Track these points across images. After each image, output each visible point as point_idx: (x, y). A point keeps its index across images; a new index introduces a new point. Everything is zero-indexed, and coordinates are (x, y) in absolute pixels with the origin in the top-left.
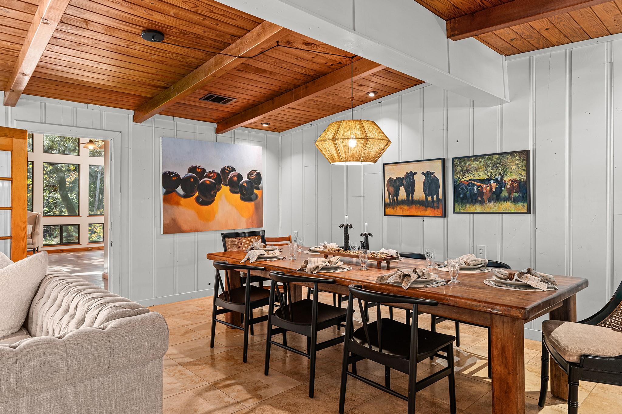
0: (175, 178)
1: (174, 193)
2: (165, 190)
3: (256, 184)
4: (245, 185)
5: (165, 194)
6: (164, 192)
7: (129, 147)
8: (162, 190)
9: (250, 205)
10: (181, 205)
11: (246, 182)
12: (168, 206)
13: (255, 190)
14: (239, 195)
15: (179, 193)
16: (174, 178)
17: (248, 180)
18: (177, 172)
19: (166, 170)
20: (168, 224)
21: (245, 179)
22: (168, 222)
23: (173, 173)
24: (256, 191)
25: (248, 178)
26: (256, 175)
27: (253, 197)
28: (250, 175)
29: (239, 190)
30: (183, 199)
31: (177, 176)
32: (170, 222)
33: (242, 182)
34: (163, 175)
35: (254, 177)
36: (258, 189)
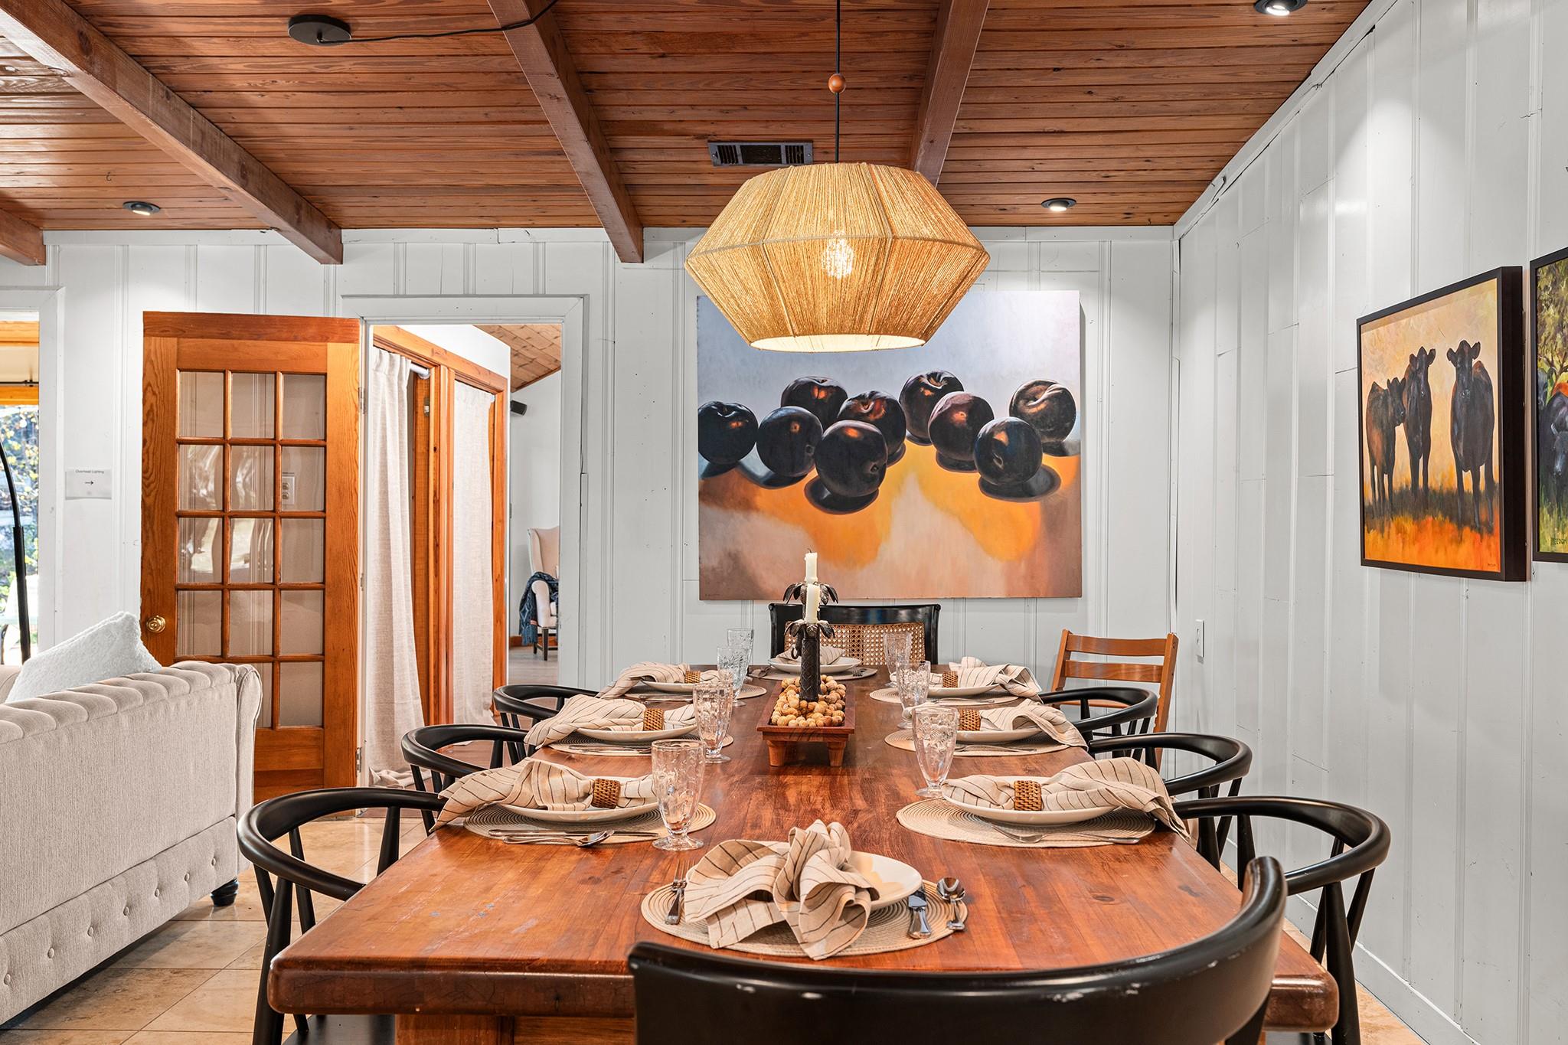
0: (740, 424)
1: (734, 474)
2: (706, 463)
3: (1050, 435)
4: (1002, 437)
5: (708, 475)
6: (704, 469)
7: (610, 339)
8: (695, 464)
9: (1026, 513)
10: (757, 510)
11: (1008, 428)
12: (714, 512)
13: (1044, 455)
14: (975, 476)
15: (752, 470)
16: (734, 424)
17: (1014, 419)
18: (746, 404)
19: (709, 400)
20: (714, 569)
21: (1002, 415)
22: (714, 562)
23: (733, 408)
24: (1047, 460)
25: (1014, 410)
26: (1049, 398)
27: (1037, 481)
28: (1021, 402)
29: (974, 458)
30: (763, 491)
31: (747, 416)
32: (721, 563)
33: (987, 427)
34: (700, 416)
35: (1042, 406)
36: (1060, 451)
